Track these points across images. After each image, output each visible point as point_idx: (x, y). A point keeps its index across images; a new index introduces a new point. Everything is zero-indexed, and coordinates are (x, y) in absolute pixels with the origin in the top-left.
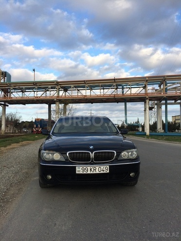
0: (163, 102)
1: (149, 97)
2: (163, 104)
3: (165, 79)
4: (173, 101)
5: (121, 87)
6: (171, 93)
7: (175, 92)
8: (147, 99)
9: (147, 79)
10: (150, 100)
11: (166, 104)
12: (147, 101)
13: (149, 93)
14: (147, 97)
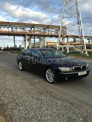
0: (33, 37)
1: (27, 34)
2: (33, 38)
3: (35, 26)
4: (37, 37)
5: (11, 27)
6: (37, 33)
7: (38, 32)
8: (26, 35)
9: (26, 24)
10: (27, 36)
11: (34, 38)
12: (26, 36)
13: (27, 32)
14: (26, 34)
